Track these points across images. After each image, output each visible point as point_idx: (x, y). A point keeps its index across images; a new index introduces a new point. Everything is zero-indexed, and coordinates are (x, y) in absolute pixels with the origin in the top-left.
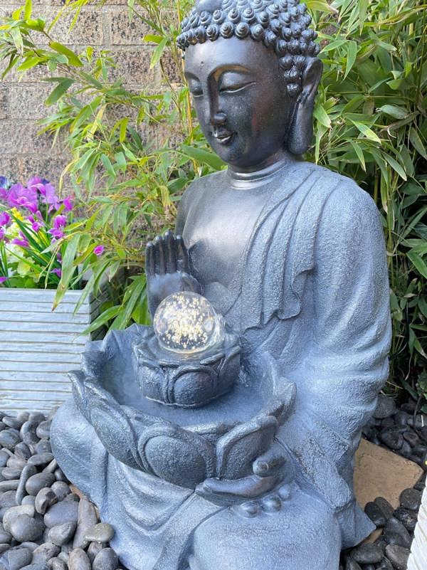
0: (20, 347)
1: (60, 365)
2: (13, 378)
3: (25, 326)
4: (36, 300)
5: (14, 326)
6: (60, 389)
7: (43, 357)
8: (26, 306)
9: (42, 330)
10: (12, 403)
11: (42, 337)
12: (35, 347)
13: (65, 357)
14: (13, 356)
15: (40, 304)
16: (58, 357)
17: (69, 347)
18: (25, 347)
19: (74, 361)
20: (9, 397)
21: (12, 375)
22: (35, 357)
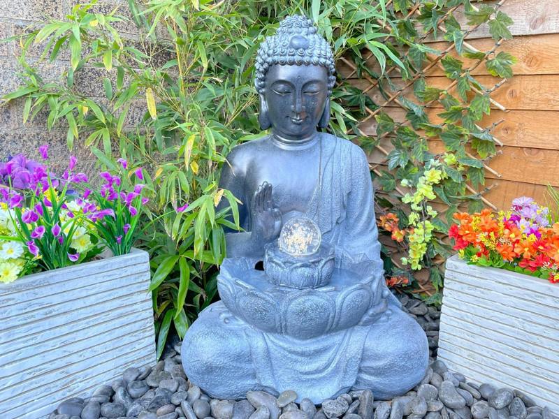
0: (87, 323)
1: (127, 327)
2: (82, 358)
3: (92, 300)
4: (101, 271)
5: (80, 304)
6: (128, 350)
7: (111, 325)
8: (91, 280)
9: (109, 298)
10: (81, 385)
11: (108, 306)
12: (102, 318)
13: (132, 318)
14: (80, 335)
15: (105, 274)
16: (125, 320)
17: (135, 307)
18: (92, 321)
19: (140, 318)
20: (78, 380)
21: (81, 356)
22: (102, 328)
